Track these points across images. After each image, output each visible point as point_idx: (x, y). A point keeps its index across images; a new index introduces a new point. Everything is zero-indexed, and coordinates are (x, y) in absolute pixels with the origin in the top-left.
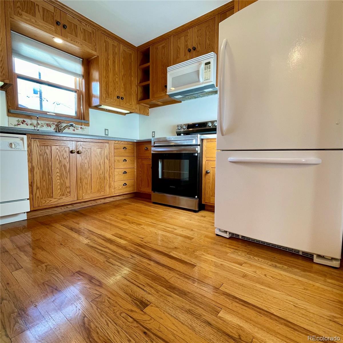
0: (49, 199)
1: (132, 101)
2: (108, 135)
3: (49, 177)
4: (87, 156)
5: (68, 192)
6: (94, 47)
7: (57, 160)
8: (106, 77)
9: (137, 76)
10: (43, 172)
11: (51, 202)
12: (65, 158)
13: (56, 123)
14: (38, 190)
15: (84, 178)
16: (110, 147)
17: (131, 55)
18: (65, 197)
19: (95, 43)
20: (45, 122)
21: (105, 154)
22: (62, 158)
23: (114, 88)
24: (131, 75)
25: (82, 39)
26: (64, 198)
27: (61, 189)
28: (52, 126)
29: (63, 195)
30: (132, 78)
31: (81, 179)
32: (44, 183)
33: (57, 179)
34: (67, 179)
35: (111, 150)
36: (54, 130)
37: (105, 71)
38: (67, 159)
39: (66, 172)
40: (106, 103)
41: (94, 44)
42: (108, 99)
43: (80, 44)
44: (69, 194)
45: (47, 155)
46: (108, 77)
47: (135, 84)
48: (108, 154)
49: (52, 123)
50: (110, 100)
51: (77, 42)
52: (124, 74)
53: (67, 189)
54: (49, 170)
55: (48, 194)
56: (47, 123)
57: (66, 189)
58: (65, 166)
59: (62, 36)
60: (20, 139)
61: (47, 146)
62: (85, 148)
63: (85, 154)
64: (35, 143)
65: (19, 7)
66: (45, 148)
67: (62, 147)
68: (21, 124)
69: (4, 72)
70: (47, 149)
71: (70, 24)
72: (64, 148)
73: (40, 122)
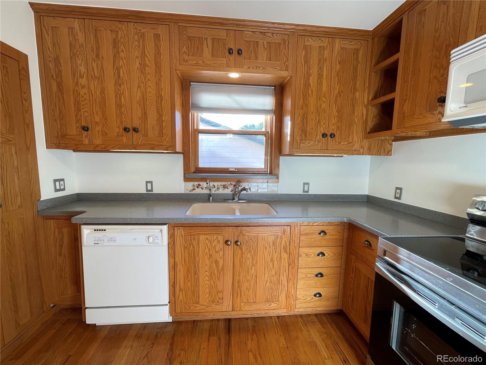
0: (194, 305)
1: (353, 136)
2: (308, 192)
3: (195, 277)
4: (251, 248)
5: (219, 298)
6: (285, 63)
7: (206, 254)
8: (302, 106)
9: (369, 87)
10: (188, 270)
11: (196, 309)
12: (217, 251)
13: (234, 183)
14: (181, 292)
15: (244, 281)
16: (292, 232)
17: (357, 51)
18: (215, 305)
19: (286, 57)
20: (221, 183)
21: (283, 243)
22: (214, 251)
23: (317, 121)
24: (355, 88)
25: (265, 59)
26: (213, 306)
27: (210, 293)
28: (230, 188)
29: (213, 302)
30: (357, 93)
31: (239, 282)
32: (189, 283)
33: (205, 279)
34: (219, 280)
35: (294, 237)
36: (231, 193)
37: (301, 98)
38: (221, 254)
39: (218, 271)
40: (301, 150)
41: (285, 59)
42: (304, 143)
43: (261, 68)
44: (220, 301)
45: (193, 247)
46: (307, 105)
47: (364, 102)
48: (288, 243)
49: (229, 183)
50: (309, 143)
51: (257, 67)
52: (339, 92)
53: (219, 294)
54: (195, 267)
55: (193, 298)
56: (224, 183)
57: (218, 295)
58: (216, 262)
60: (159, 230)
61: (194, 235)
62: (248, 236)
63: (247, 245)
64: (179, 232)
65: (185, 52)
66: (191, 238)
67: (213, 236)
68: (197, 188)
69: (167, 139)
70: (194, 240)
71: (248, 45)
72: (217, 238)
73: (216, 184)
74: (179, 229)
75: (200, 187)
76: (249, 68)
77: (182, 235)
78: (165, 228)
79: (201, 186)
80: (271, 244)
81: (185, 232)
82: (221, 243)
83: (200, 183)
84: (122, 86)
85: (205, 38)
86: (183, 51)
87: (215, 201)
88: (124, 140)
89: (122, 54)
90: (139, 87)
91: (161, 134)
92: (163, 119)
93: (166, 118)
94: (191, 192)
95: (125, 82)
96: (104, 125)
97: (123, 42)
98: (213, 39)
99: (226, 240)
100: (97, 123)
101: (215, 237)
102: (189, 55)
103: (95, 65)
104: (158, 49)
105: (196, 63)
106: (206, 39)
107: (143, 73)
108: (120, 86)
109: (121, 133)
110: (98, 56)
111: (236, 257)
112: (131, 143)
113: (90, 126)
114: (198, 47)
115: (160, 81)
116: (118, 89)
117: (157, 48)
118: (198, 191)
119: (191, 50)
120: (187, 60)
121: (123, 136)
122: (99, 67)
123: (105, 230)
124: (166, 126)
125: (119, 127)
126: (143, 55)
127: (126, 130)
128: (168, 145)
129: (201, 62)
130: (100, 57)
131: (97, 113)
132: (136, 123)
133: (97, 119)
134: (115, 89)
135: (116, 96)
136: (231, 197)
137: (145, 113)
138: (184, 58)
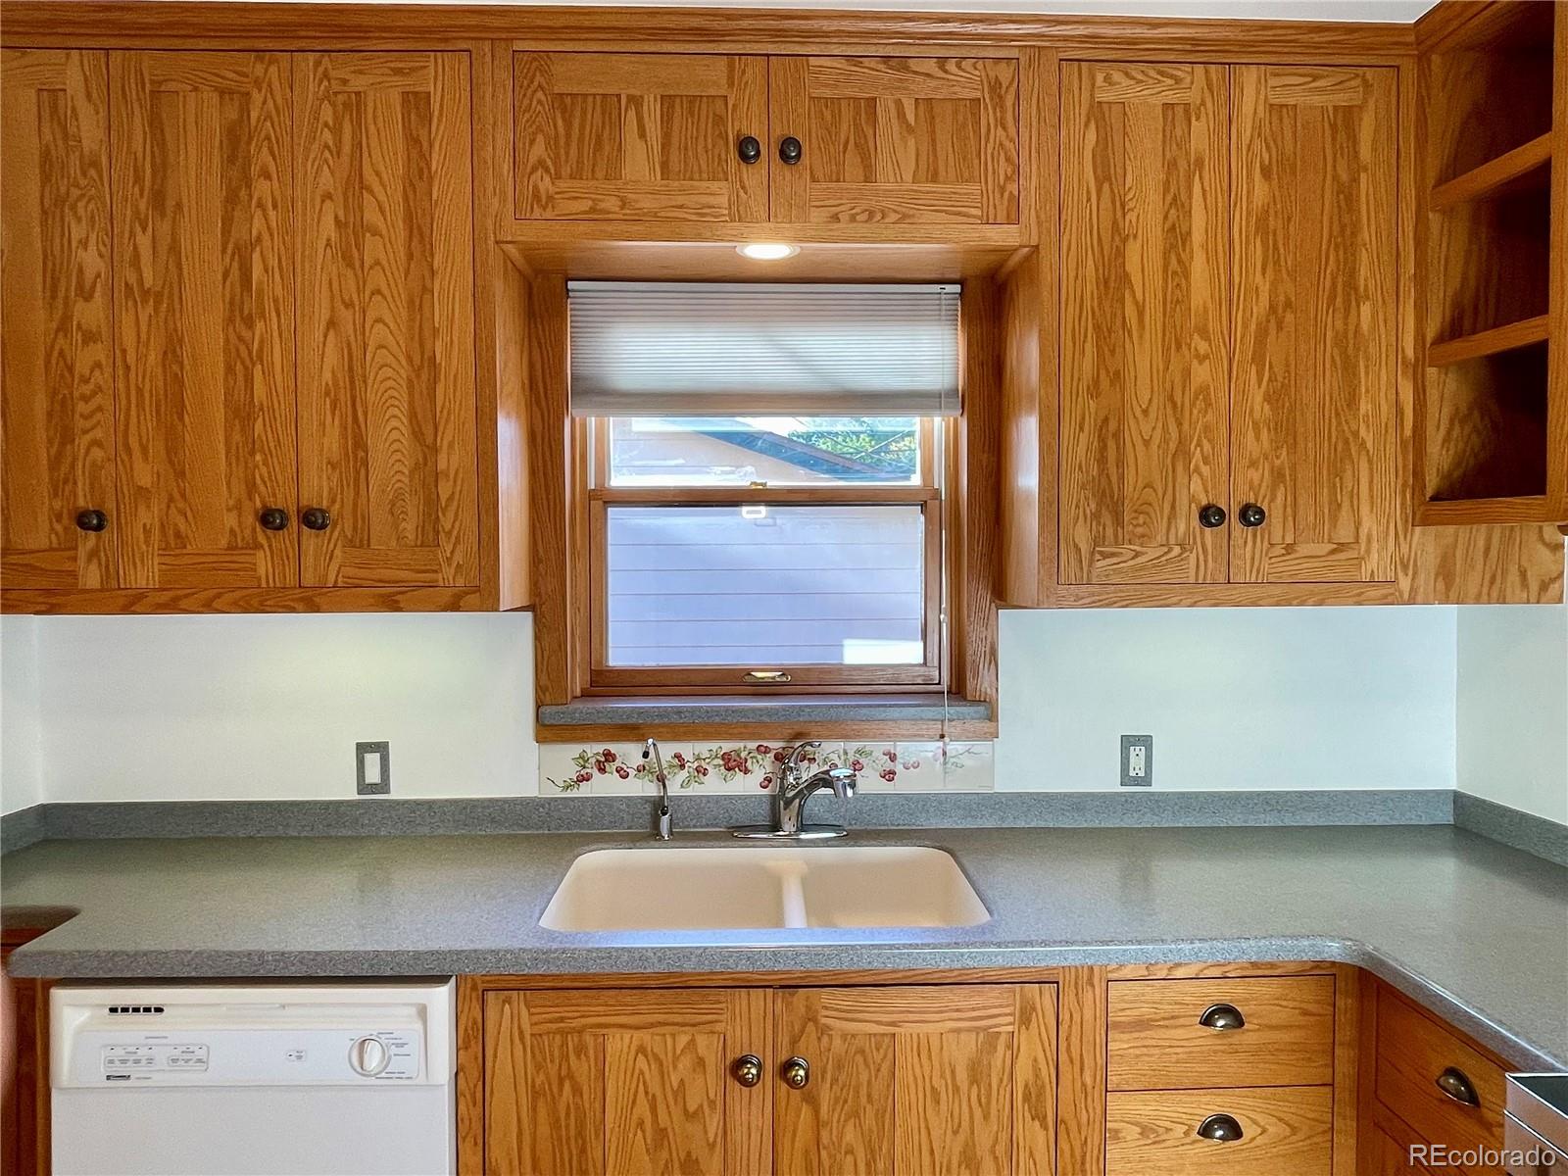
1: (1356, 511)
2: (1146, 780)
4: (863, 1094)
6: (1002, 189)
7: (640, 1124)
8: (1096, 382)
9: (1421, 279)
12: (691, 1109)
13: (776, 745)
16: (1065, 1016)
17: (1346, 119)
19: (1008, 160)
20: (714, 745)
21: (1023, 1073)
22: (676, 1112)
23: (1173, 446)
24: (1351, 285)
25: (908, 176)
28: (756, 767)
30: (1366, 309)
35: (1075, 1041)
36: (765, 792)
37: (1088, 346)
38: (713, 1124)
40: (1096, 589)
41: (1003, 168)
42: (1113, 555)
43: (894, 217)
45: (577, 1090)
46: (1117, 378)
47: (1399, 349)
48: (1047, 1073)
49: (753, 745)
50: (1137, 555)
51: (871, 214)
52: (1273, 308)
56: (727, 746)
58: (689, 1165)
59: (773, 217)
60: (413, 1011)
61: (580, 1031)
62: (844, 1037)
63: (842, 1078)
64: (507, 1017)
65: (541, 163)
66: (564, 1044)
67: (673, 1036)
68: (595, 772)
69: (458, 558)
70: (578, 1057)
71: (828, 114)
72: (692, 1042)
73: (688, 749)
74: (508, 1001)
75: (613, 766)
76: (836, 218)
77: (521, 1032)
78: (440, 999)
79: (618, 763)
80: (962, 1076)
81: (535, 1019)
82: (711, 1068)
83: (613, 748)
84: (259, 326)
85: (631, 99)
86: (533, 159)
87: (684, 837)
88: (263, 564)
89: (262, 188)
90: (332, 324)
91: (431, 532)
92: (442, 465)
93: (455, 459)
94: (569, 794)
95: (269, 306)
96: (171, 499)
97: (268, 138)
98: (668, 101)
99: (738, 1055)
100: (142, 493)
101: (683, 1040)
102: (558, 177)
103: (144, 241)
104: (422, 155)
105: (593, 210)
106: (636, 101)
107: (350, 265)
108: (249, 323)
109: (248, 532)
110: (158, 199)
111: (787, 1144)
112: (290, 580)
113: (110, 507)
114: (599, 138)
115: (427, 296)
116: (240, 339)
117: (417, 147)
118: (605, 786)
119: (567, 154)
120: (550, 198)
121: (258, 546)
122: (163, 248)
123: (159, 1010)
124: (450, 499)
125: (238, 507)
126: (356, 185)
127: (269, 519)
128: (460, 582)
129: (611, 204)
130: (170, 203)
131: (144, 450)
132: (317, 488)
133: (144, 476)
134: (227, 341)
135: (230, 370)
136: (763, 815)
137: (360, 443)
138: (536, 187)
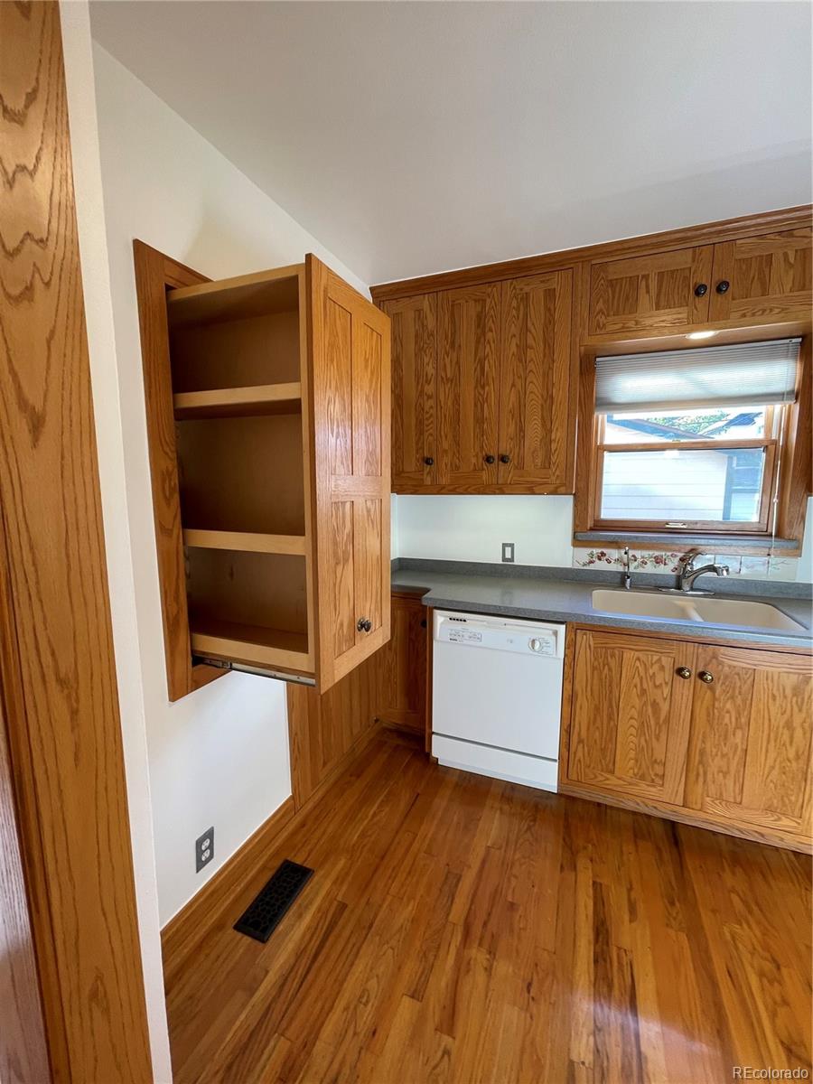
0: (606, 775)
3: (609, 723)
4: (737, 692)
5: (656, 775)
7: (636, 686)
10: (597, 709)
11: (607, 782)
12: (657, 683)
13: (681, 555)
14: (581, 745)
15: (714, 753)
18: (648, 785)
20: (651, 553)
22: (651, 684)
25: (788, 289)
26: (643, 785)
27: (637, 761)
28: (670, 563)
29: (642, 778)
31: (702, 752)
32: (597, 734)
33: (629, 733)
34: (658, 739)
36: (674, 573)
38: (666, 691)
39: (657, 723)
43: (777, 311)
44: (658, 780)
45: (610, 669)
49: (669, 554)
51: (764, 311)
53: (656, 766)
54: (610, 706)
55: (603, 761)
56: (657, 553)
57: (653, 767)
58: (655, 704)
60: (551, 632)
61: (614, 648)
62: (730, 666)
63: (727, 684)
64: (585, 640)
65: (601, 311)
66: (606, 653)
67: (652, 655)
68: (597, 561)
69: (557, 473)
70: (611, 657)
71: (744, 267)
72: (659, 660)
73: (638, 554)
74: (585, 634)
75: (604, 558)
76: (744, 316)
77: (590, 646)
78: (562, 628)
79: (607, 557)
80: (789, 692)
81: (596, 642)
82: (667, 670)
83: (605, 551)
84: (487, 388)
85: (643, 276)
86: (598, 308)
87: (634, 587)
88: (485, 476)
89: (489, 335)
90: (513, 385)
91: (547, 463)
92: (553, 437)
93: (559, 434)
94: (585, 568)
95: (491, 381)
96: (454, 453)
97: (492, 316)
98: (661, 275)
99: (680, 666)
100: (446, 451)
101: (655, 658)
102: (608, 316)
103: (447, 361)
104: (551, 315)
105: (623, 327)
106: (646, 277)
107: (520, 361)
108: (483, 387)
109: (480, 465)
110: (453, 343)
111: (699, 703)
112: (494, 481)
113: (434, 457)
114: (627, 296)
115: (550, 372)
116: (480, 394)
117: (550, 311)
118: (600, 566)
119: (613, 304)
120: (604, 325)
121: (483, 469)
122: (454, 362)
123: (465, 621)
124: (555, 451)
125: (477, 455)
126: (525, 329)
127: (488, 459)
128: (558, 482)
129: (631, 324)
130: (457, 346)
131: (446, 437)
132: (505, 447)
133: (446, 445)
134: (475, 395)
135: (476, 405)
136: (673, 582)
137: (522, 430)
138: (598, 320)
